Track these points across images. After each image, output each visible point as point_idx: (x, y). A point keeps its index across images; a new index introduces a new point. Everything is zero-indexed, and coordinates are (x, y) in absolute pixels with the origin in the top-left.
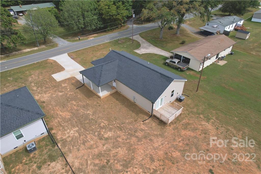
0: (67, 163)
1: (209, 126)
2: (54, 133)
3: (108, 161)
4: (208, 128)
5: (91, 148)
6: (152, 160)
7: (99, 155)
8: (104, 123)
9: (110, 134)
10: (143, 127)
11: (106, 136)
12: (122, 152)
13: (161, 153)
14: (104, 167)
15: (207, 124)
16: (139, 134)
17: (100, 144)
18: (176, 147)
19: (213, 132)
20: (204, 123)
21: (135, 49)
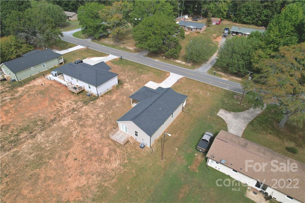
0: (82, 107)
1: (115, 165)
2: (99, 98)
3: (84, 119)
4: (113, 164)
5: (92, 112)
6: (85, 135)
7: (87, 116)
8: (110, 112)
9: (101, 116)
12: (90, 122)
13: (89, 138)
14: (80, 118)
15: (117, 164)
16: (102, 127)
18: (93, 144)
19: (108, 166)
20: (118, 162)
21: (226, 109)
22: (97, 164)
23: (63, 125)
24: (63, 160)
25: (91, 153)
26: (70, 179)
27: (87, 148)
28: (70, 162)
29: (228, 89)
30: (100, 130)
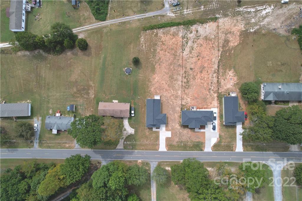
0: (182, 102)
1: (152, 89)
3: (175, 98)
5: (176, 102)
6: (169, 92)
7: (176, 100)
8: (170, 106)
9: (171, 103)
10: (164, 99)
11: (172, 103)
12: (172, 98)
13: (166, 92)
14: (177, 97)
17: (174, 102)
18: (163, 91)
19: (153, 88)
20: (152, 90)
21: (132, 135)
22: (157, 86)
23: (179, 91)
24: (166, 82)
25: (161, 88)
26: (159, 79)
27: (164, 89)
28: (164, 82)
29: (135, 151)
30: (166, 97)
